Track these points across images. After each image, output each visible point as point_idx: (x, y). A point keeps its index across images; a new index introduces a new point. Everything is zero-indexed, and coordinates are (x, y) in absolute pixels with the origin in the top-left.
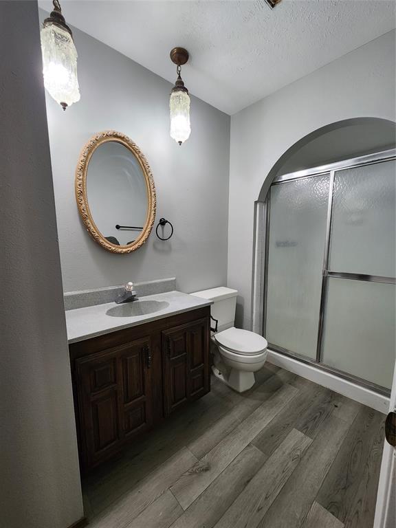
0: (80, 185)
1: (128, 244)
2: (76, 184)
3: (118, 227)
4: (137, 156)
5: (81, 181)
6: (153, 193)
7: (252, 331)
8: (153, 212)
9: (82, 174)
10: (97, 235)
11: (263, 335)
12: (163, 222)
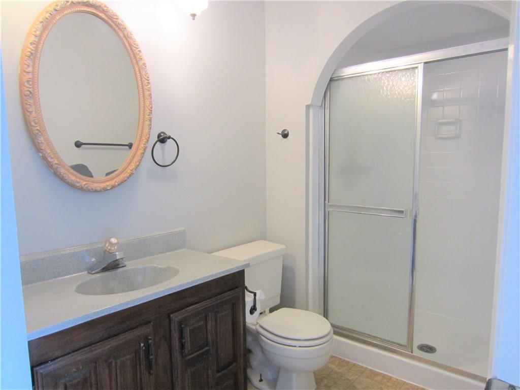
0: (28, 81)
1: (108, 174)
2: (21, 79)
3: (78, 145)
4: (121, 35)
5: (30, 76)
6: (147, 93)
7: (307, 309)
8: (147, 123)
9: (30, 63)
10: (56, 162)
11: (326, 315)
12: (162, 139)
